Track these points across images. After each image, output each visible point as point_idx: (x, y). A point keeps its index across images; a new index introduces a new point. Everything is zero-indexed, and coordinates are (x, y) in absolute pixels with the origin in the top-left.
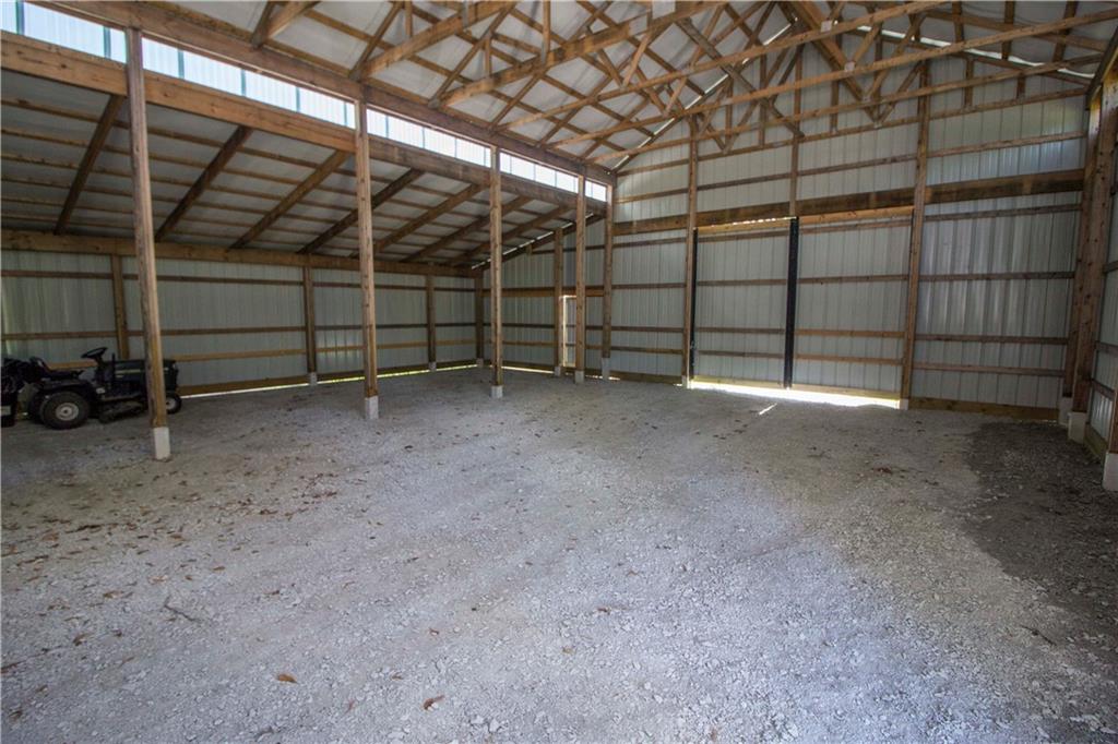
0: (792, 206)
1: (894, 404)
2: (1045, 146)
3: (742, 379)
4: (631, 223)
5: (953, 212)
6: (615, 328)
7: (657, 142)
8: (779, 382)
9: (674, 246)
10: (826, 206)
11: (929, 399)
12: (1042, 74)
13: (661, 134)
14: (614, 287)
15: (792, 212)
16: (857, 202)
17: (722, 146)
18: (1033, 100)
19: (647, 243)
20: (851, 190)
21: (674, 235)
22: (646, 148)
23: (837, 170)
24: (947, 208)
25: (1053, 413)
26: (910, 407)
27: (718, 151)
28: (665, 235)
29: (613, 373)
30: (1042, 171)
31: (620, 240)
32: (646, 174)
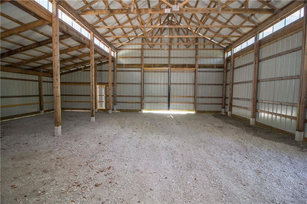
0: (169, 65)
1: (193, 112)
2: (218, 59)
3: (157, 109)
4: (123, 64)
5: (202, 70)
6: (118, 96)
7: (131, 42)
8: (167, 109)
9: (137, 73)
10: (177, 66)
11: (200, 111)
12: (217, 45)
13: (132, 40)
14: (117, 83)
15: (169, 67)
16: (184, 66)
17: (151, 47)
18: (216, 49)
19: (129, 71)
20: (182, 63)
21: (137, 69)
22: (127, 44)
23: (179, 58)
24: (202, 69)
25: (221, 112)
26: (197, 113)
27: (149, 48)
28: (134, 69)
29: (117, 110)
30: (217, 64)
31: (119, 69)
32: (127, 51)
